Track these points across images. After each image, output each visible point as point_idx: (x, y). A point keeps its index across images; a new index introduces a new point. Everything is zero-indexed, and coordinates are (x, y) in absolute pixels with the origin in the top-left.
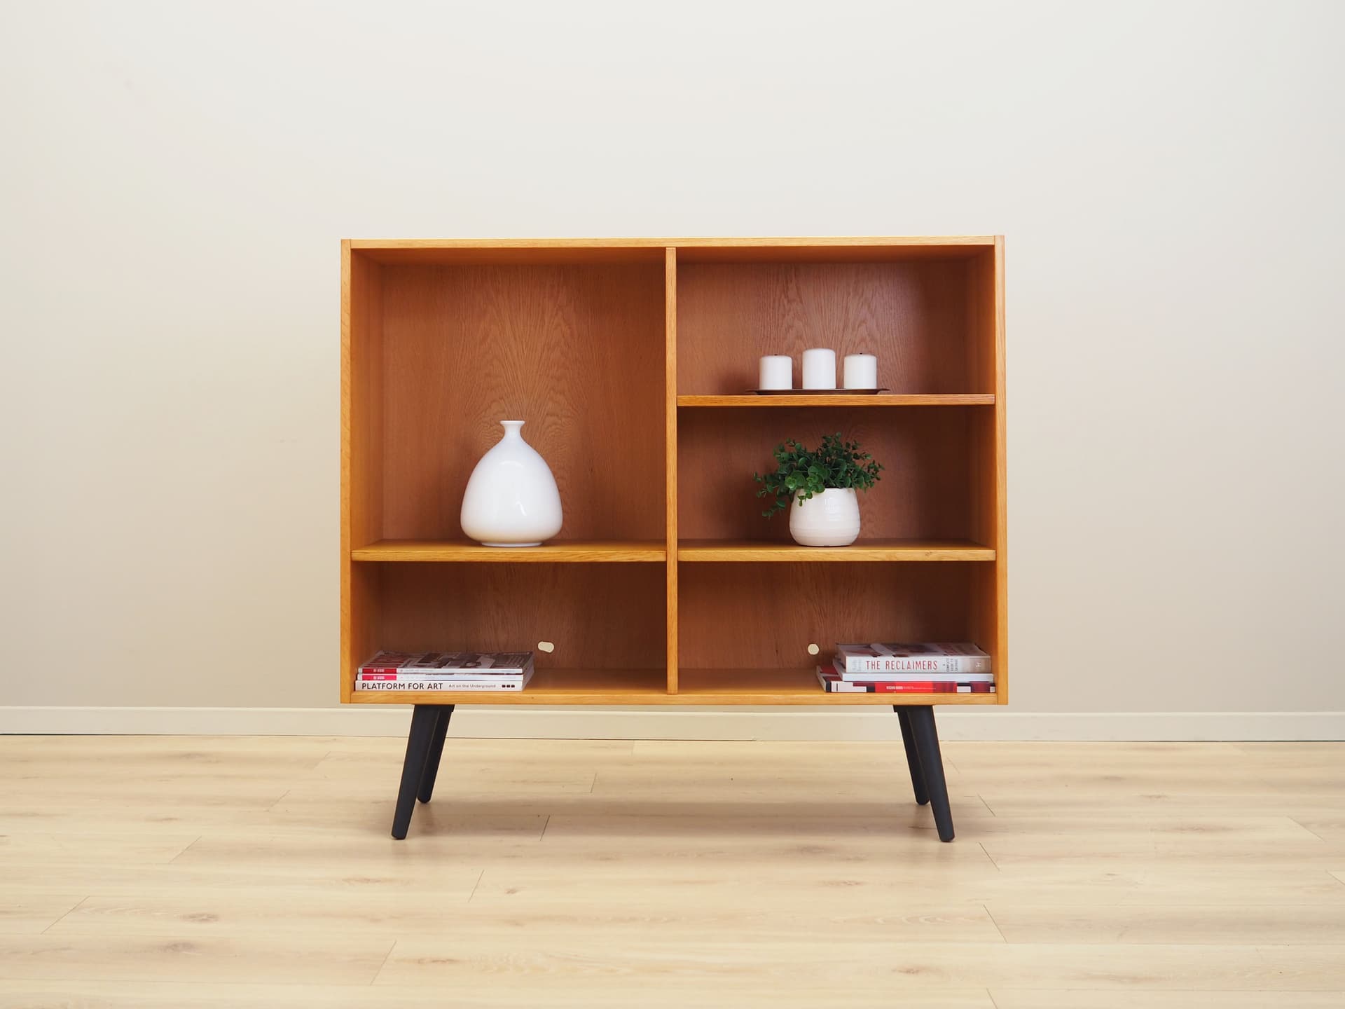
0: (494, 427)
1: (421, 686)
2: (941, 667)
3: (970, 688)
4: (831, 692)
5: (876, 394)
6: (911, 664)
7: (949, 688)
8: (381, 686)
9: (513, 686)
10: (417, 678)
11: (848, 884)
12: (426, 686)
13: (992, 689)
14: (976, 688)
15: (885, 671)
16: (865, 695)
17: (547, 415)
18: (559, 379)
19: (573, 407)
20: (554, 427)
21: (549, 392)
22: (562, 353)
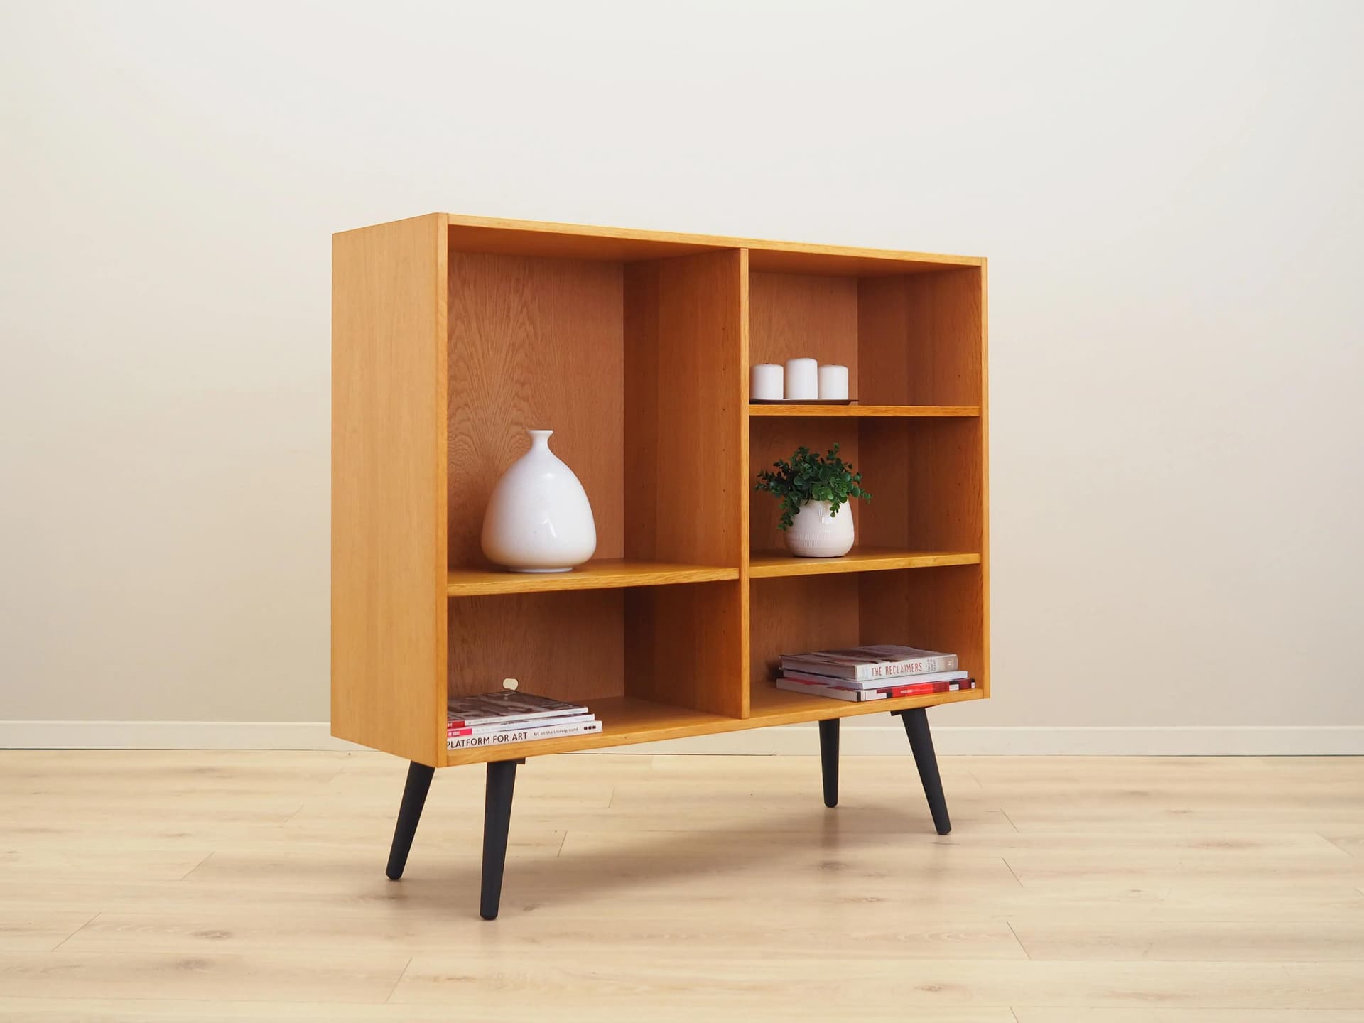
0: (460, 437)
1: (506, 737)
2: (925, 669)
3: (958, 685)
4: (860, 701)
5: (848, 405)
6: (904, 667)
7: (941, 687)
8: (465, 742)
9: (594, 727)
10: (493, 729)
11: (870, 900)
12: (510, 738)
13: (973, 685)
14: (964, 685)
15: (886, 676)
16: (884, 702)
17: (512, 423)
18: (523, 385)
19: (536, 416)
20: (518, 437)
21: (513, 399)
22: (526, 355)
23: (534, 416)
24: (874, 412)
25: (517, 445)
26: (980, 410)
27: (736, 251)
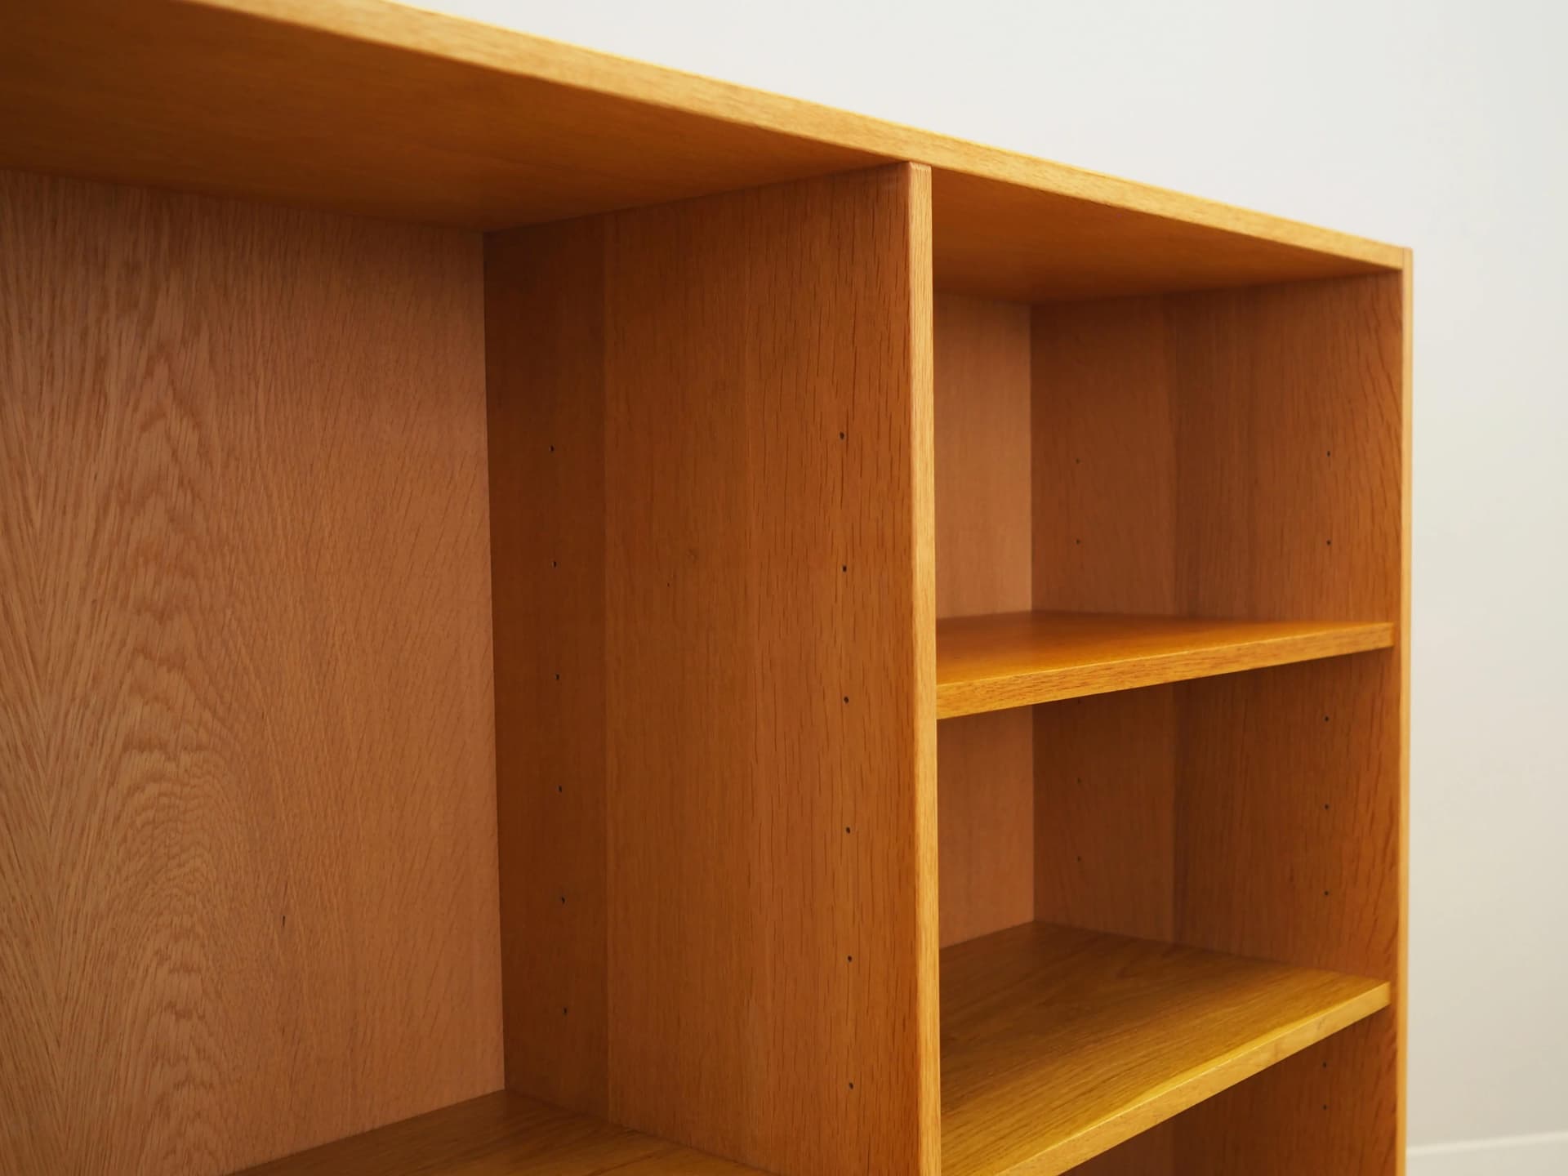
17: (125, 748)
18: (162, 617)
19: (214, 713)
20: (152, 789)
21: (130, 666)
22: (172, 520)
23: (207, 715)
24: (1214, 667)
25: (150, 814)
26: (1397, 633)
27: (894, 168)
